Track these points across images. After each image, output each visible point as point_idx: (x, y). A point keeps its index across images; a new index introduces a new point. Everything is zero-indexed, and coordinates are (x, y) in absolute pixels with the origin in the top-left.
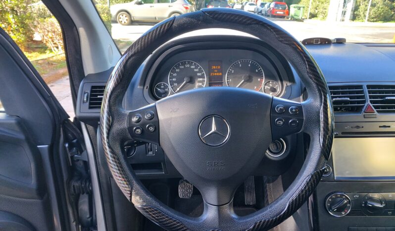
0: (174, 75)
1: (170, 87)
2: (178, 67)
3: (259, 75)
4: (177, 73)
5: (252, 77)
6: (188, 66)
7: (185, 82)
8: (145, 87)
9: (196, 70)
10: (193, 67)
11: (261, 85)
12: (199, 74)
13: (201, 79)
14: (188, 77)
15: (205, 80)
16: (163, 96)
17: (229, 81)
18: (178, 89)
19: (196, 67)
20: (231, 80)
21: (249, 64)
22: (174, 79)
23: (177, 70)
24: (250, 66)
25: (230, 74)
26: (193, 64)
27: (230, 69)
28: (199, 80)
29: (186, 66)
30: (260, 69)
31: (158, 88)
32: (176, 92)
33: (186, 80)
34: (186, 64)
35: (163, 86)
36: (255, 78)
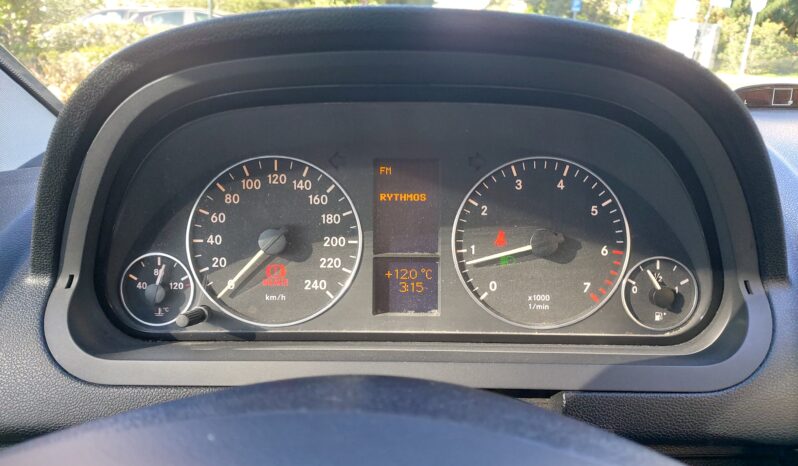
0: (214, 219)
1: (190, 275)
2: (233, 181)
3: (604, 231)
4: (228, 209)
5: (579, 246)
6: (282, 179)
7: (261, 253)
8: (62, 281)
9: (314, 200)
10: (300, 185)
11: (613, 279)
12: (329, 219)
13: (340, 241)
14: (278, 229)
15: (356, 246)
16: (160, 313)
17: (464, 251)
18: (231, 284)
19: (319, 188)
20: (473, 247)
21: (562, 181)
22: (211, 237)
23: (228, 199)
24: (562, 187)
25: (471, 221)
26: (304, 175)
27: (471, 201)
28: (329, 243)
29: (273, 179)
30: (610, 201)
31: (136, 279)
32: (219, 296)
33: (266, 242)
34: (273, 172)
35: (160, 268)
36: (583, 243)
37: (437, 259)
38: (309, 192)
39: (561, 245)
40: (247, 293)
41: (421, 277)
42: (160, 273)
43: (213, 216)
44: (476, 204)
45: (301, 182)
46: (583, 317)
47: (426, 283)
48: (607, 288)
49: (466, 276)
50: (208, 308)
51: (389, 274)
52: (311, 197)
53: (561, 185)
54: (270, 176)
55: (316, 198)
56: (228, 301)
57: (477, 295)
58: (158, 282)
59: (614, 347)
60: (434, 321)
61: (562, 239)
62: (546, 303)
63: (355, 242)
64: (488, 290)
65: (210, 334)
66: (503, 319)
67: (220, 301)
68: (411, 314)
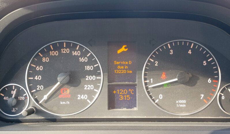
0: (38, 68)
1: (27, 93)
2: (45, 53)
3: (209, 72)
4: (44, 64)
5: (198, 79)
6: (67, 51)
7: (59, 83)
9: (82, 60)
10: (75, 53)
11: (213, 93)
12: (88, 68)
13: (93, 78)
14: (66, 73)
15: (100, 79)
16: (14, 111)
17: (148, 81)
18: (45, 97)
19: (84, 55)
20: (152, 79)
21: (190, 50)
22: (36, 76)
23: (44, 60)
24: (190, 53)
25: (151, 68)
26: (77, 49)
27: (150, 59)
28: (88, 78)
29: (63, 51)
30: (212, 59)
31: (3, 95)
32: (40, 103)
33: (60, 79)
34: (63, 48)
35: (14, 90)
36: (200, 77)
37: (136, 85)
38: (80, 56)
39: (190, 79)
40: (52, 101)
41: (129, 93)
42: (14, 93)
43: (37, 67)
44: (153, 61)
45: (76, 52)
46: (201, 110)
47: (131, 95)
48: (211, 97)
49: (149, 92)
50: (35, 108)
51: (115, 92)
52: (80, 58)
53: (190, 52)
54: (62, 50)
55: (82, 59)
56: (44, 105)
57: (154, 101)
58: (13, 96)
59: (214, 123)
60: (135, 112)
61: (191, 76)
62: (184, 104)
63: (100, 78)
64: (159, 98)
65: (36, 119)
66: (165, 111)
67: (41, 105)
68: (125, 109)
